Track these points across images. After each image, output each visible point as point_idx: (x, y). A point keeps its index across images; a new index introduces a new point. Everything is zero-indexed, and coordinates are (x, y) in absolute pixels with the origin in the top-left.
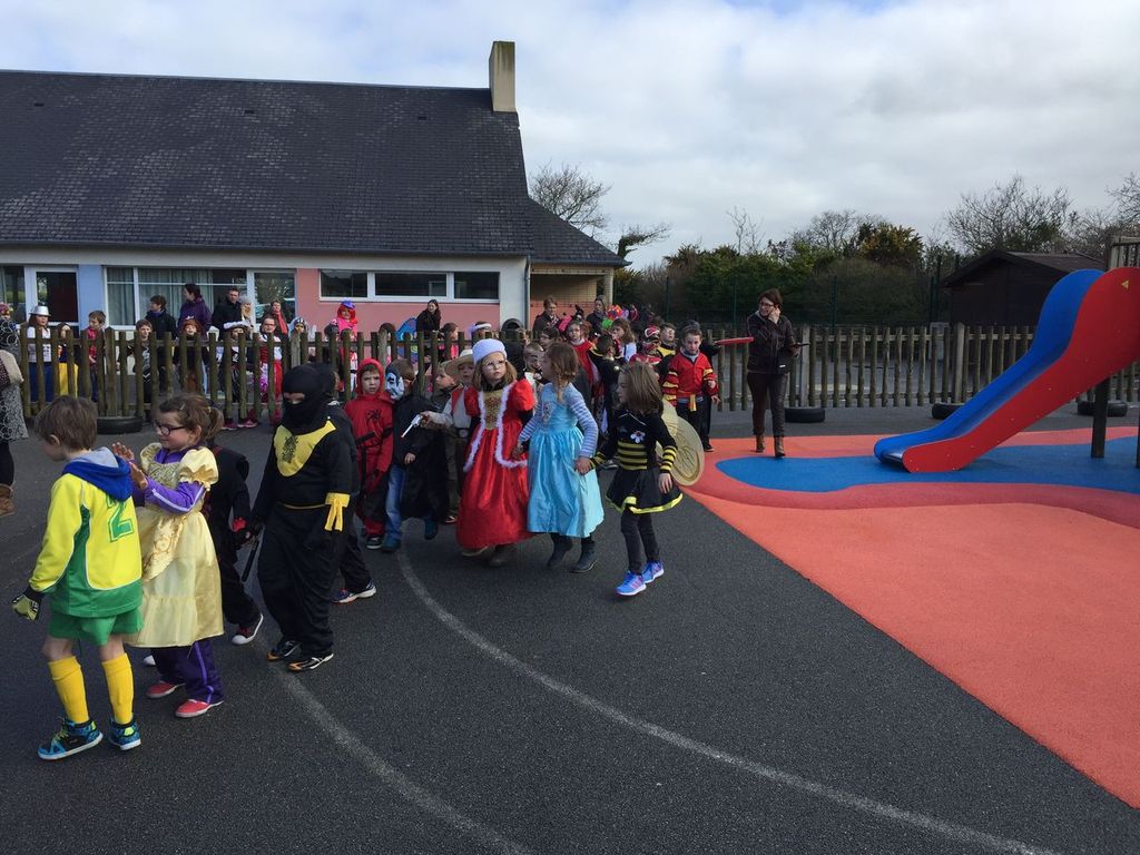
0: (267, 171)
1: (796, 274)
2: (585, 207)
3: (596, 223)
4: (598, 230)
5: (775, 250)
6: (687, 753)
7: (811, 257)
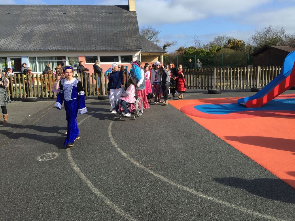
0: (70, 29)
1: (211, 53)
2: (154, 37)
3: (158, 41)
4: (158, 43)
5: (205, 47)
6: (196, 196)
7: (215, 49)
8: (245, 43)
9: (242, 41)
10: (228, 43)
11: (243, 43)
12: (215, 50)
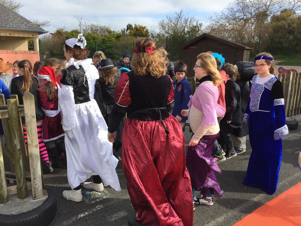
1: (109, 41)
8: (149, 31)
9: (146, 28)
10: (128, 29)
11: (147, 30)
12: (113, 37)
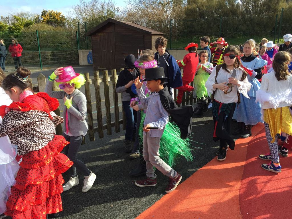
1: (16, 29)
5: (5, 20)
7: (22, 23)
9: (61, 14)
10: (42, 15)
11: (63, 17)
12: (21, 25)
